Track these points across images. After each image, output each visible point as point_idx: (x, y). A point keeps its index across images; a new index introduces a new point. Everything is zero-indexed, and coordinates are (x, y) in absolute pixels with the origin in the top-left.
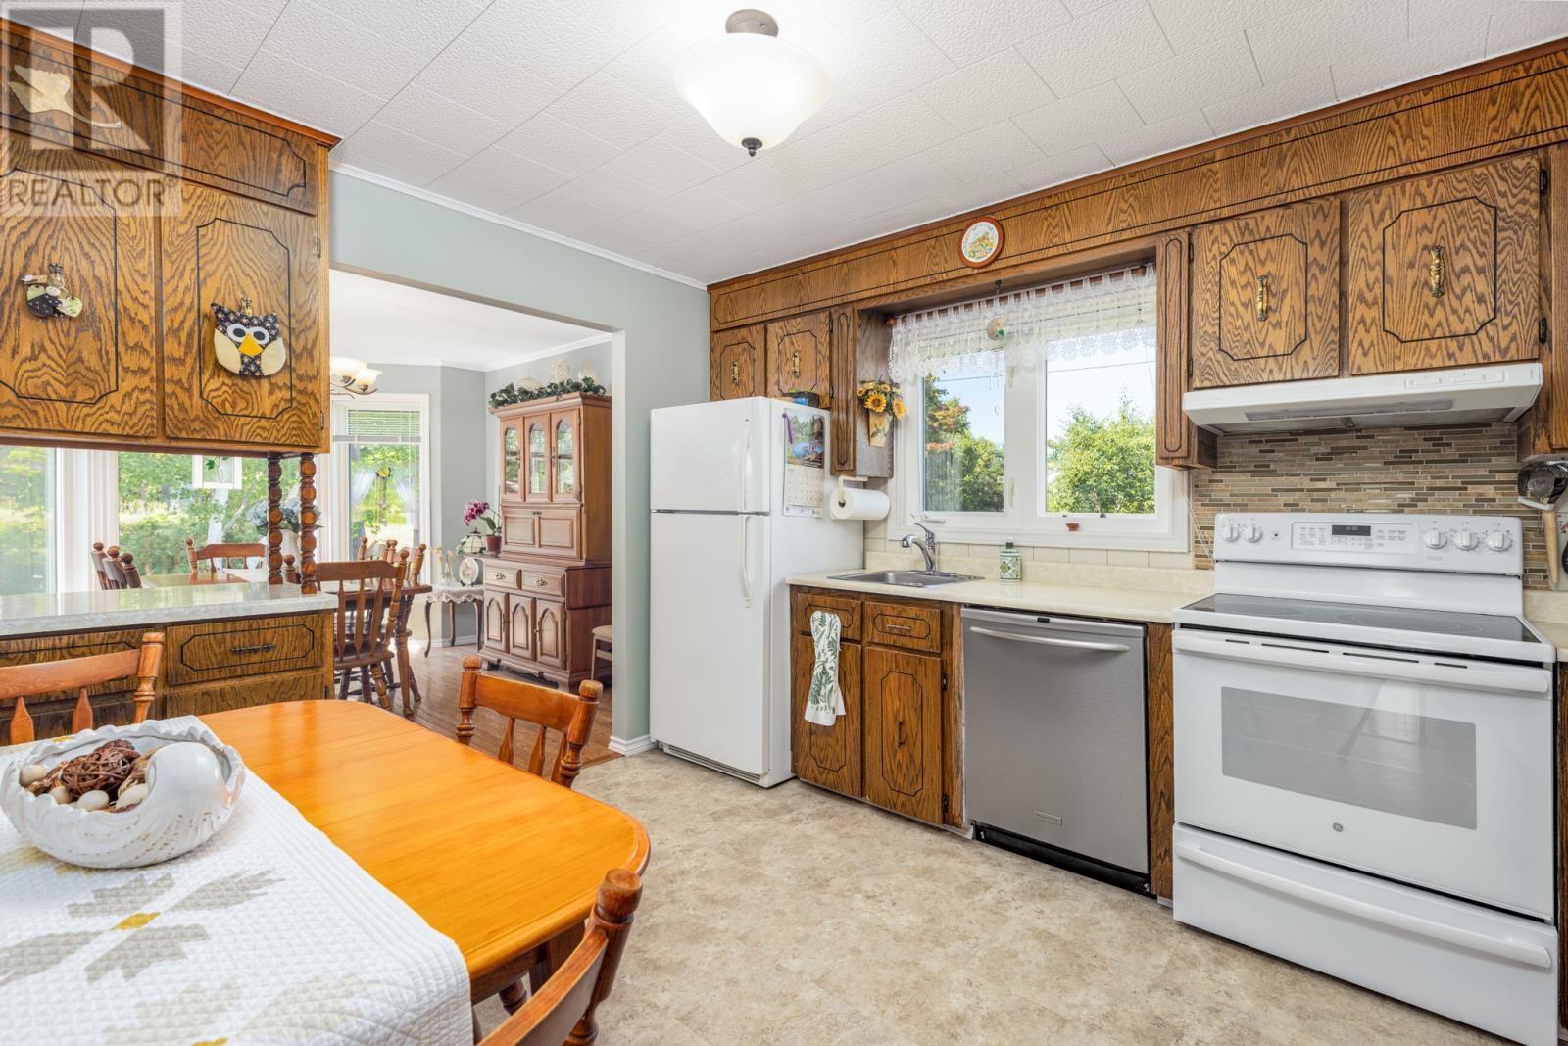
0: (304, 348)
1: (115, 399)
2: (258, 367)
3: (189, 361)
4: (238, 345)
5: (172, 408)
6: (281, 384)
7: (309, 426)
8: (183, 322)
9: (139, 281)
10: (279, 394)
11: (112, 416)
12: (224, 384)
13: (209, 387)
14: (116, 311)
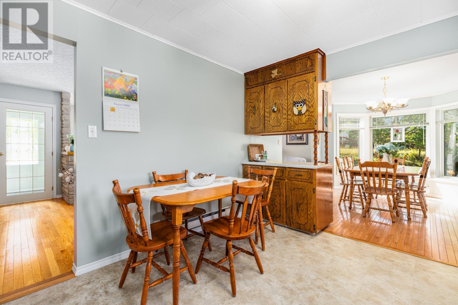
0: (312, 105)
1: (282, 124)
2: (301, 112)
3: (292, 114)
4: (297, 108)
5: (289, 124)
6: (307, 115)
7: (312, 124)
8: (291, 107)
9: (285, 101)
10: (306, 117)
11: (282, 128)
12: (297, 118)
13: (295, 119)
14: (282, 108)
